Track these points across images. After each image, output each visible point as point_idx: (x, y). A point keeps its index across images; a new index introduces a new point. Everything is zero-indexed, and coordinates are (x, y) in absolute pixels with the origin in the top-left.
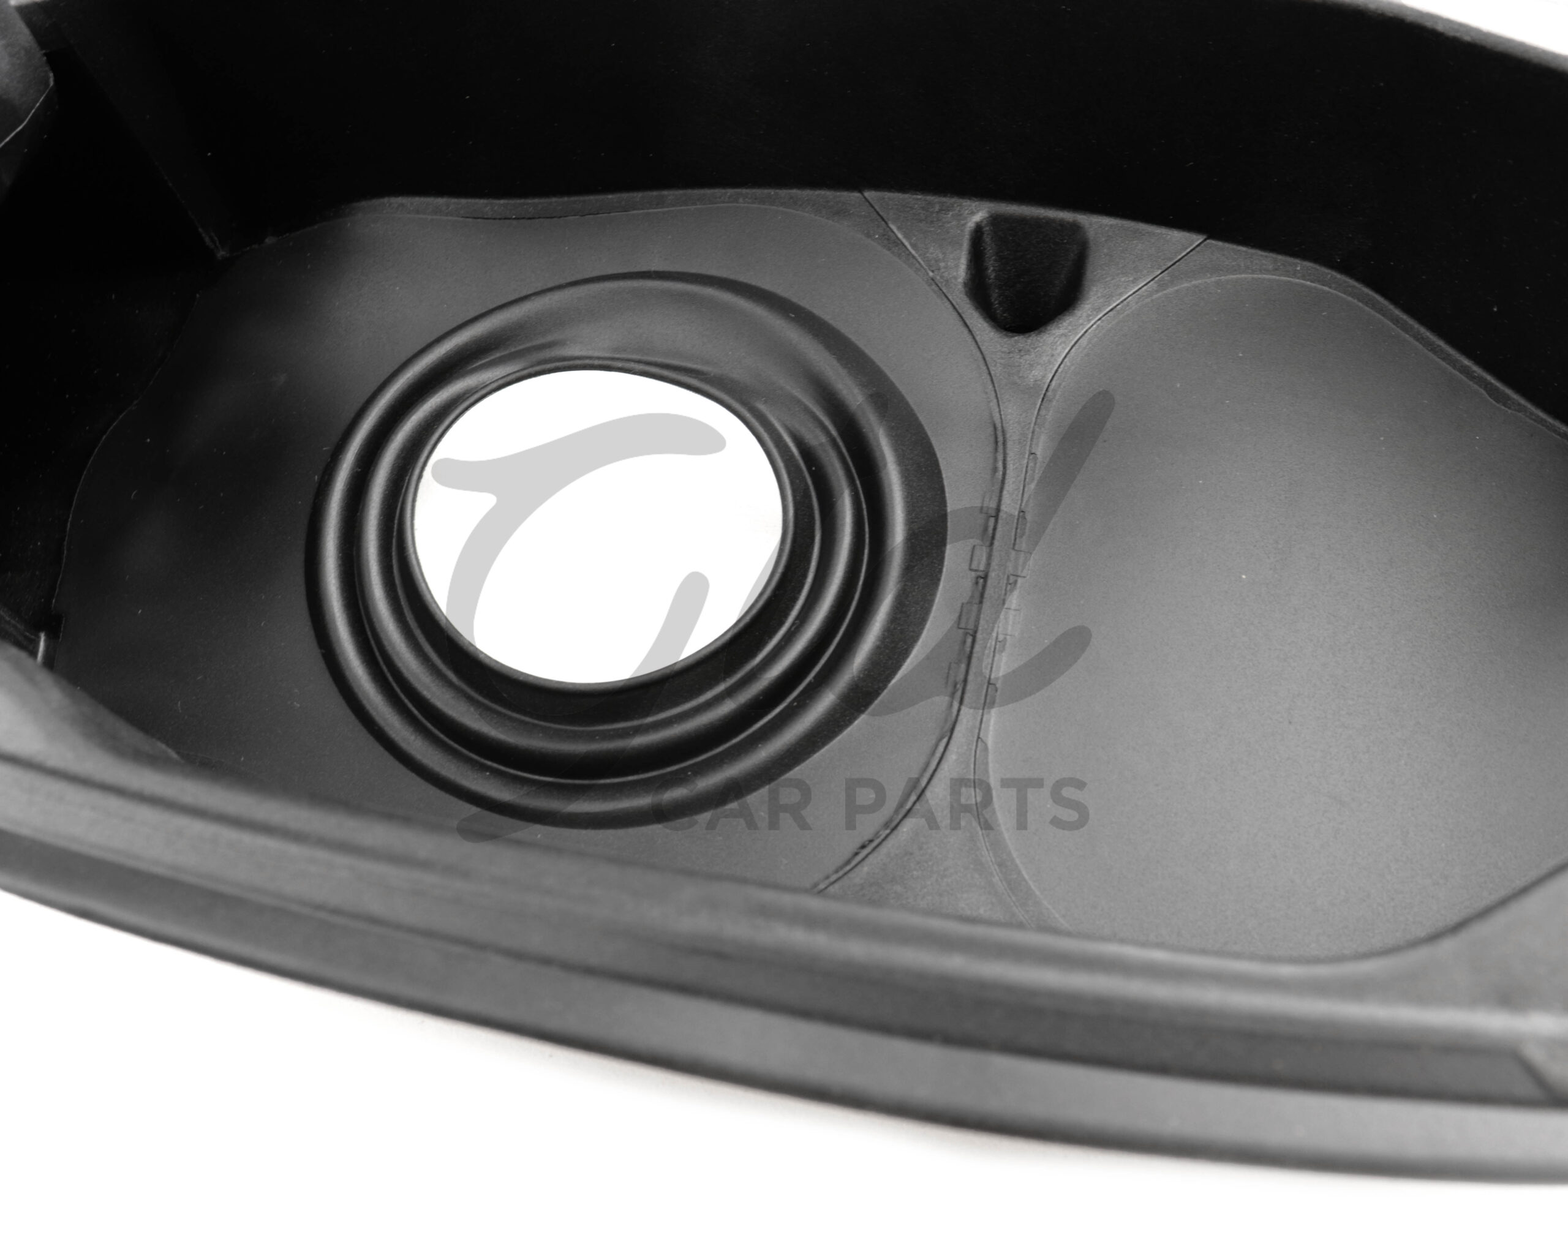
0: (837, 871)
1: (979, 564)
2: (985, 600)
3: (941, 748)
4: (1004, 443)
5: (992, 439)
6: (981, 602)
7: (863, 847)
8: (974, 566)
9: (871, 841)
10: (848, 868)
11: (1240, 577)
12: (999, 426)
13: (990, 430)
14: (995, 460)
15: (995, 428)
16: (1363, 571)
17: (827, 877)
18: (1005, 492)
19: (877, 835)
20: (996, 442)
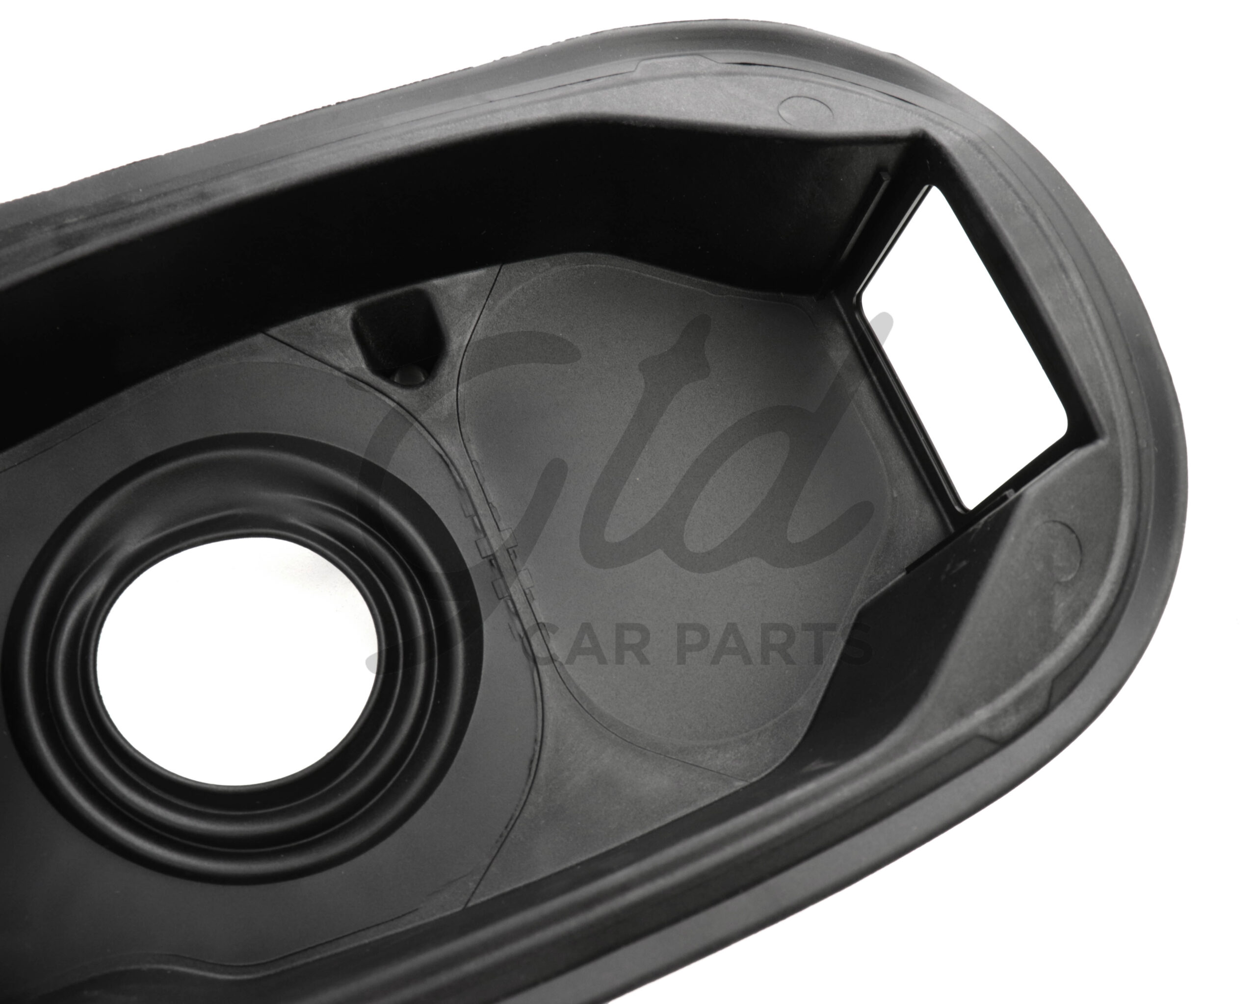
0: (526, 784)
1: (486, 551)
2: (504, 574)
3: (536, 679)
4: (451, 461)
5: (443, 464)
6: (502, 576)
7: (532, 762)
8: (484, 555)
9: (534, 755)
10: (532, 778)
11: (636, 480)
12: (441, 452)
13: (438, 458)
14: (454, 478)
15: (441, 456)
16: (698, 440)
17: (523, 791)
18: (473, 497)
19: (534, 750)
20: (448, 465)
